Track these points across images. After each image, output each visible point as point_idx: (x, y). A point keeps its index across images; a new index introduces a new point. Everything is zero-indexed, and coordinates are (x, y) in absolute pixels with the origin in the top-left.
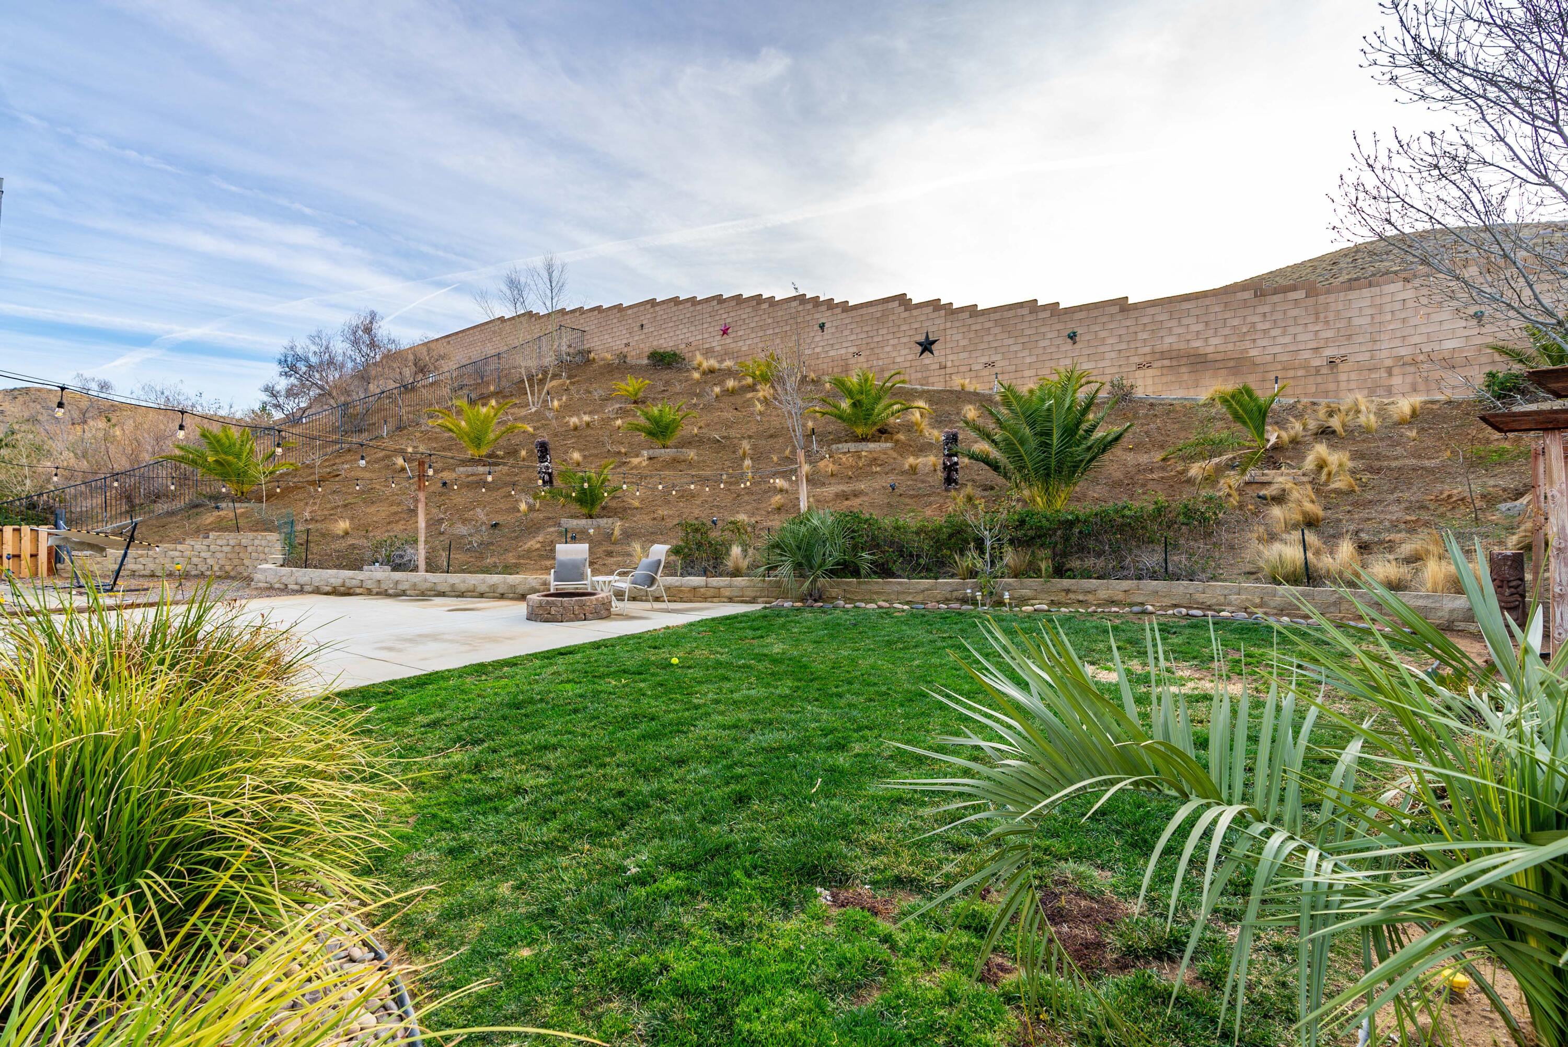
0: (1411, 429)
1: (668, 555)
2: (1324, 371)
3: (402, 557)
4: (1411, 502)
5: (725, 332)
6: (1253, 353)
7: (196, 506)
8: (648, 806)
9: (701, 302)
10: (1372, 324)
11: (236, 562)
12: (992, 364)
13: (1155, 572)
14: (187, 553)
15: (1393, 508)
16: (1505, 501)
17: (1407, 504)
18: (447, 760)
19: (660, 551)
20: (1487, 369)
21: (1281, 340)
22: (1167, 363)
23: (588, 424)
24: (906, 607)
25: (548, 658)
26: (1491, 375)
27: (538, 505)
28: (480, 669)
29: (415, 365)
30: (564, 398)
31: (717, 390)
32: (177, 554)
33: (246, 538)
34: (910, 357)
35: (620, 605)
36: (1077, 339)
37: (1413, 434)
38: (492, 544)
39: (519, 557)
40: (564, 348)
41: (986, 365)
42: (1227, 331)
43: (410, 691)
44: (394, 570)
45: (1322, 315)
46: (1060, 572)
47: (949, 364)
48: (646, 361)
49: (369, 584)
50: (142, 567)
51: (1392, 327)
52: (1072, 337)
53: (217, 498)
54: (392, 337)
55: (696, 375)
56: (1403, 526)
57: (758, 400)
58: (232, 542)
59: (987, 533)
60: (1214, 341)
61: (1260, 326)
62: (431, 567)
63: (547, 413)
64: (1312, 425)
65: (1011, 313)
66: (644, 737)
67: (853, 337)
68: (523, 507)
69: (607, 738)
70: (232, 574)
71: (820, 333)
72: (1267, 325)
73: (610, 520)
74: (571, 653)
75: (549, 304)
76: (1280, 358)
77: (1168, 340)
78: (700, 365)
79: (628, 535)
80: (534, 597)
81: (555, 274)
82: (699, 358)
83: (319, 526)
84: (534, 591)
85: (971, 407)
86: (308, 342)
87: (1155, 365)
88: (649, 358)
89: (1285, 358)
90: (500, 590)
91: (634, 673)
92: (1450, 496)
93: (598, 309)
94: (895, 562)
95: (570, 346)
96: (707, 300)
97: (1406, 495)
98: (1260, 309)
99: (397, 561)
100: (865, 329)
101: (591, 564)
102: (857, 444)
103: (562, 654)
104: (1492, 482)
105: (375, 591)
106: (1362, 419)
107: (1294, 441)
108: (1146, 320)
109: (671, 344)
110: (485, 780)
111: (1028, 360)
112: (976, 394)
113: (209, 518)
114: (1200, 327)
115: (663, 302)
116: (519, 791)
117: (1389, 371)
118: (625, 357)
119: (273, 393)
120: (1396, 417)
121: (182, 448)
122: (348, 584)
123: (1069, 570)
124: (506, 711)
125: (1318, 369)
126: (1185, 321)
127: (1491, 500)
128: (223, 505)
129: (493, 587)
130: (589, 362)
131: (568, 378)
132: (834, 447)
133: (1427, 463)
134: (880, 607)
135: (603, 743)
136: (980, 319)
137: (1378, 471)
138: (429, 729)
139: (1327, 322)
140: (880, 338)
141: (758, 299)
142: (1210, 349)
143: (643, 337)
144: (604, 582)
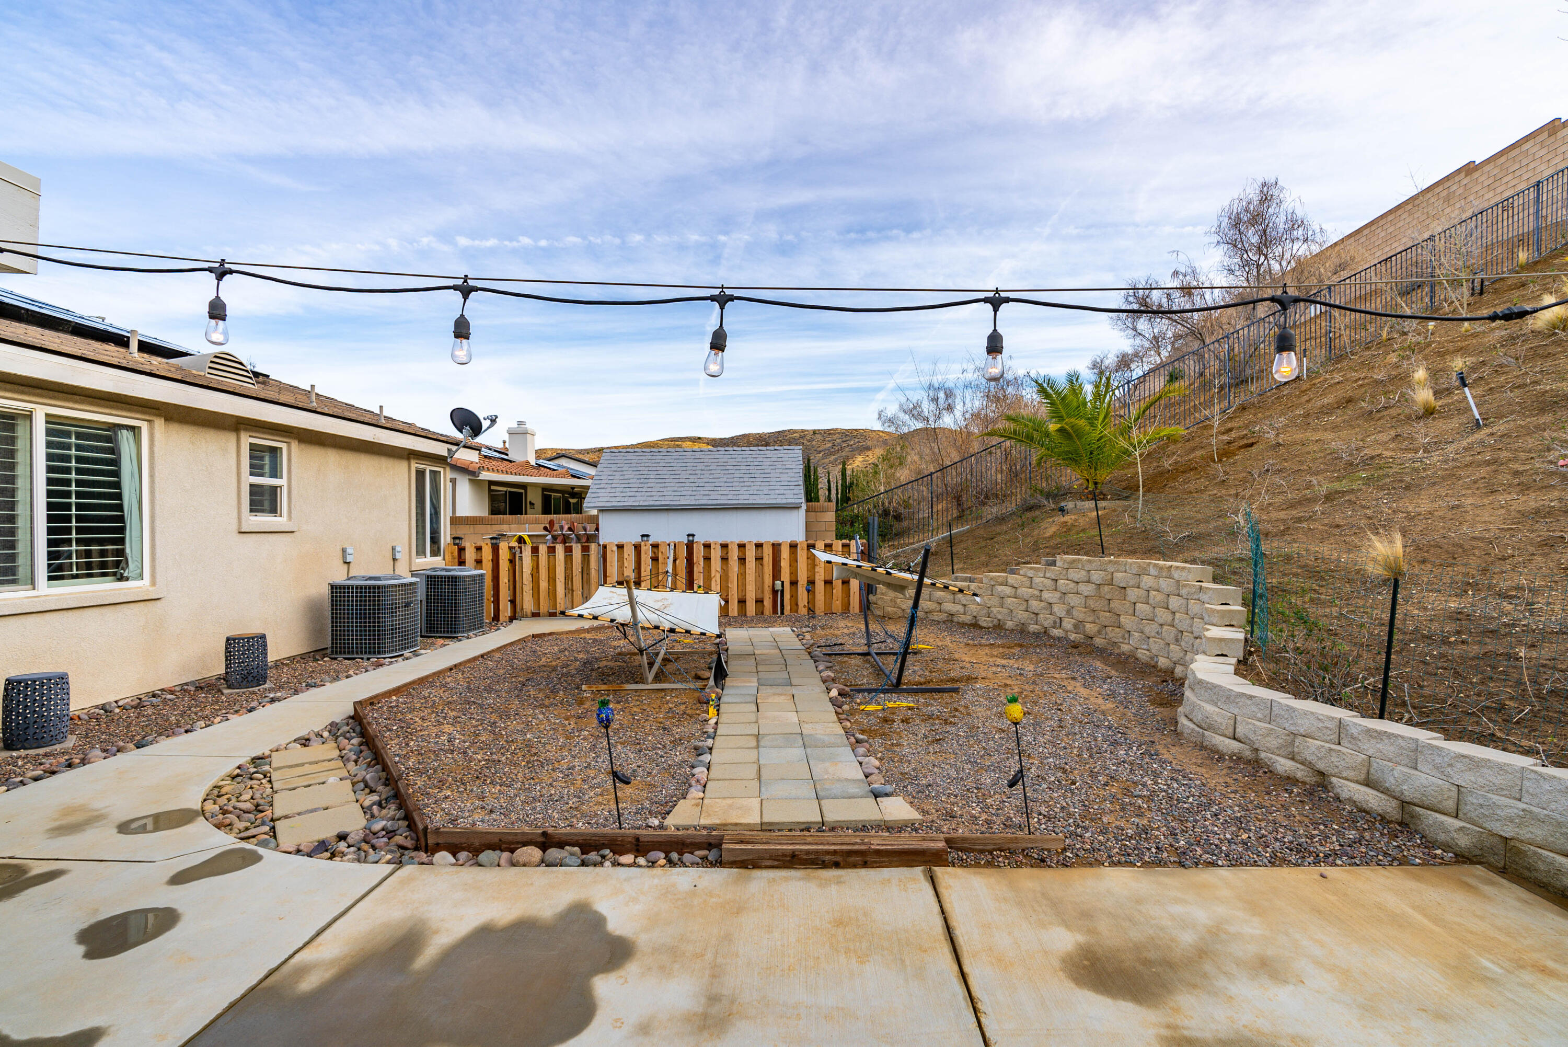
7: (1030, 509)
11: (1105, 617)
14: (1024, 591)
32: (1008, 590)
33: (1123, 570)
53: (1058, 495)
70: (1099, 641)
113: (1050, 527)
128: (1070, 505)
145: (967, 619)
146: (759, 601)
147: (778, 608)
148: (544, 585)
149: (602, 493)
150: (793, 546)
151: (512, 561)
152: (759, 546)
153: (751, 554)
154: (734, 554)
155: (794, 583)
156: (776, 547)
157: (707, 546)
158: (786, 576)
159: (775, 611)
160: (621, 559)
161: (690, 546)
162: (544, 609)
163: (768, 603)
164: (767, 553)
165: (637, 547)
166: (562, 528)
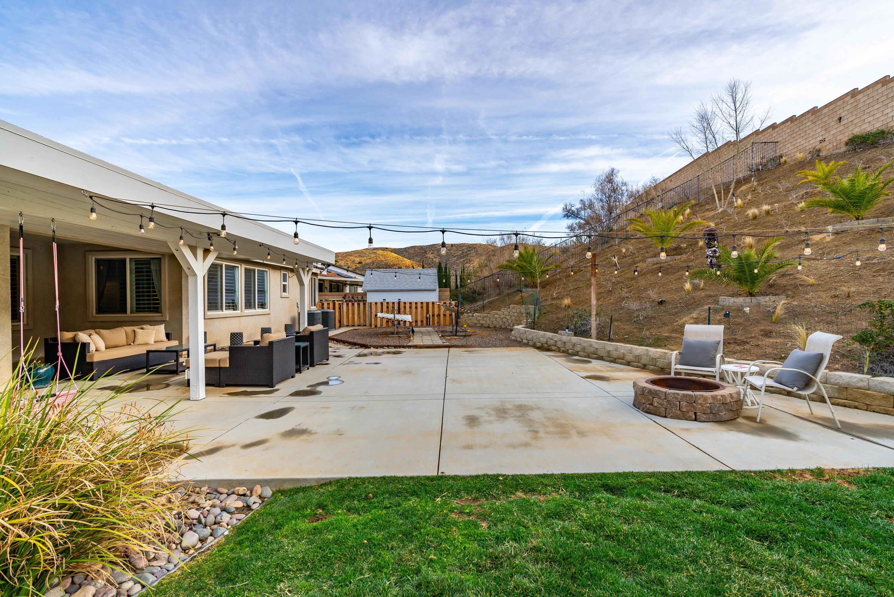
3: (584, 326)
19: (825, 340)
23: (768, 213)
27: (702, 285)
30: (750, 196)
32: (498, 316)
38: (655, 318)
39: (673, 331)
40: (757, 161)
44: (576, 335)
48: (844, 149)
49: (559, 344)
58: (518, 311)
62: (599, 335)
63: (731, 210)
68: (688, 286)
73: (773, 298)
79: (793, 315)
88: (848, 144)
90: (643, 361)
93: (792, 119)
95: (763, 157)
99: (580, 328)
105: (562, 349)
109: (877, 125)
118: (819, 151)
122: (549, 342)
129: (638, 358)
130: (780, 164)
143: (842, 128)
144: (735, 373)
145: (487, 325)
146: (422, 321)
147: (428, 324)
148: (350, 316)
149: (368, 285)
150: (433, 303)
151: (340, 308)
152: (422, 303)
153: (419, 306)
154: (414, 306)
155: (433, 315)
156: (428, 304)
157: (405, 303)
158: (431, 313)
159: (427, 324)
160: (376, 308)
161: (399, 303)
162: (350, 324)
163: (425, 322)
164: (425, 305)
165: (382, 303)
166: (349, 297)
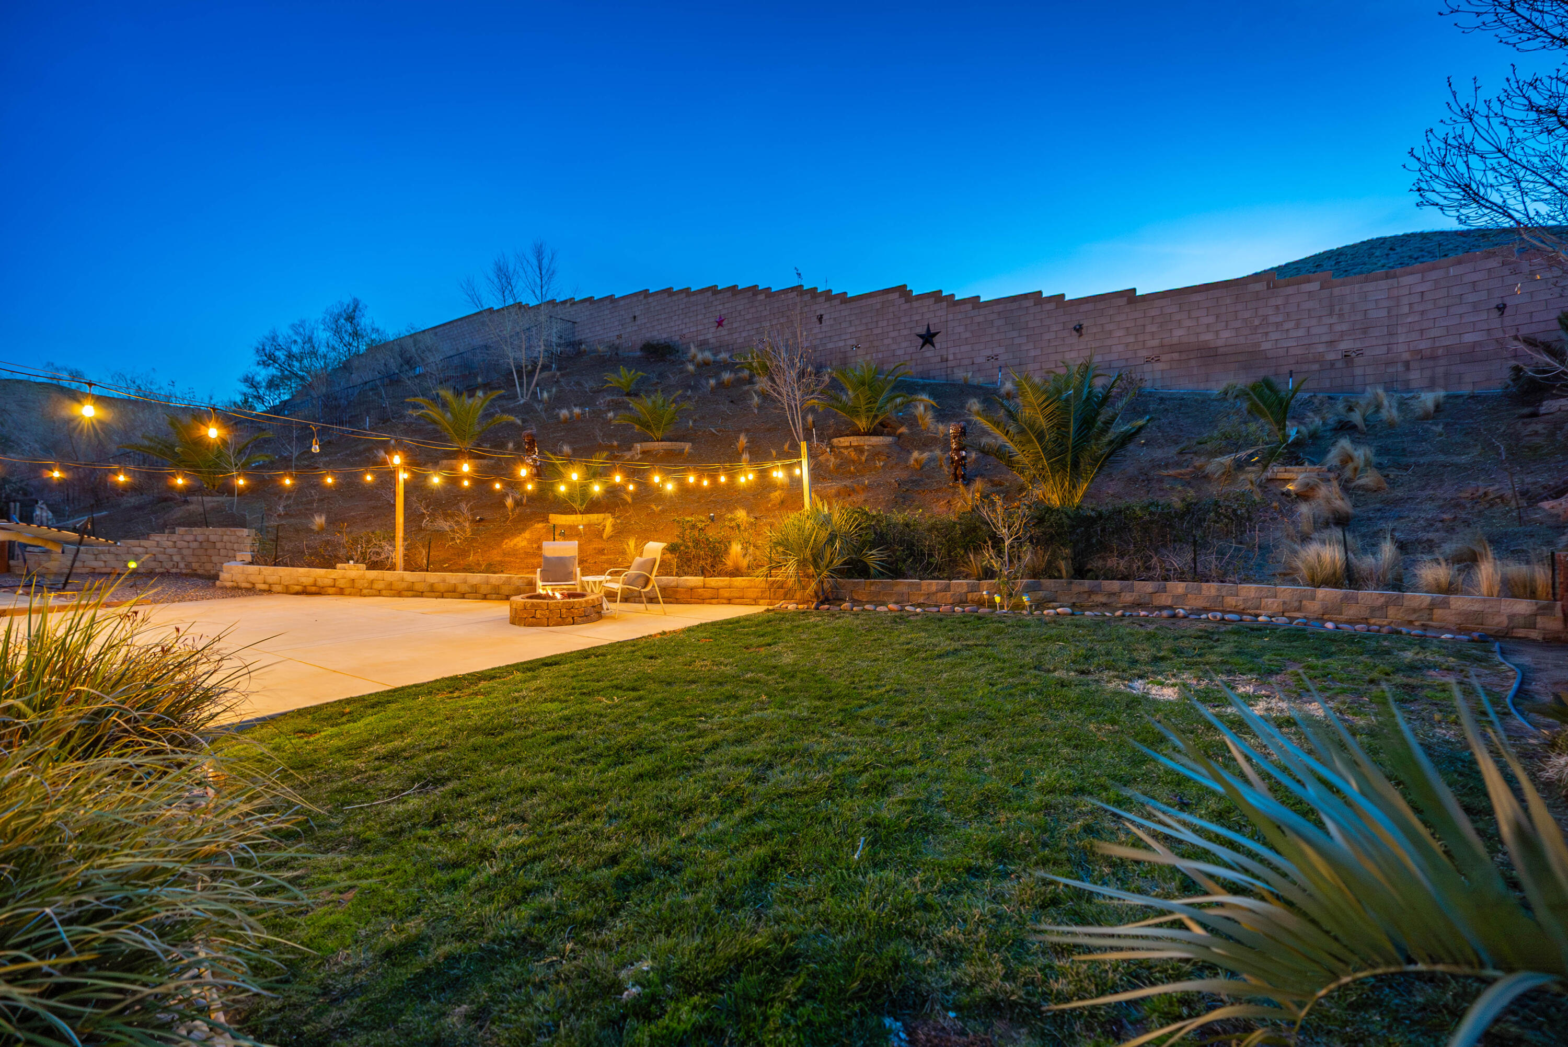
0: (1437, 425)
1: (663, 554)
2: (1339, 365)
3: (378, 554)
4: (1445, 499)
5: (720, 323)
6: (1265, 346)
7: (165, 500)
8: (650, 879)
9: (695, 293)
10: (1389, 317)
11: (203, 559)
12: (996, 357)
13: (1183, 573)
15: (1428, 505)
16: (1546, 499)
17: (1441, 502)
18: (401, 808)
19: (655, 548)
20: (1513, 363)
21: (1294, 334)
22: (1176, 356)
23: (578, 417)
24: (918, 610)
25: (529, 670)
26: (1517, 370)
27: (525, 500)
28: (454, 684)
29: (401, 356)
30: (554, 390)
31: (712, 382)
32: (140, 550)
33: (213, 533)
34: (911, 350)
35: (612, 606)
36: (1084, 331)
37: (1439, 428)
38: (476, 540)
39: (504, 555)
40: (554, 340)
41: (989, 358)
42: (1238, 324)
43: (370, 711)
44: (370, 568)
45: (1337, 308)
46: (1080, 573)
47: (951, 357)
48: (639, 354)
49: (341, 583)
50: (102, 564)
51: (1409, 320)
52: (1079, 329)
54: (376, 326)
55: (691, 367)
56: (1440, 525)
57: (756, 392)
58: (200, 538)
59: (1005, 531)
60: (1225, 334)
61: (1272, 319)
62: (410, 566)
63: (536, 405)
64: (1332, 420)
65: (1015, 305)
66: (641, 776)
67: (852, 329)
68: (509, 502)
69: (596, 778)
71: (818, 325)
72: (1280, 319)
73: (601, 516)
74: (556, 664)
75: (538, 292)
76: (1293, 352)
77: (1178, 333)
78: (695, 356)
79: (620, 532)
80: (518, 599)
81: (545, 262)
82: (693, 350)
83: (293, 521)
84: (518, 592)
85: (975, 400)
86: (291, 332)
87: (1164, 358)
88: (641, 349)
89: (1298, 351)
90: (483, 590)
91: (628, 689)
92: (1486, 494)
93: (590, 300)
94: (905, 561)
95: (560, 337)
96: (702, 291)
97: (1439, 493)
98: (1273, 302)
99: (374, 558)
100: (864, 321)
101: (581, 562)
102: (859, 438)
103: (546, 665)
104: (1529, 479)
105: (348, 590)
106: (1384, 414)
107: (1314, 436)
108: (1153, 313)
109: (665, 336)
110: (444, 837)
111: (1032, 353)
112: (979, 387)
113: (177, 513)
114: (1211, 319)
115: (656, 293)
116: (485, 854)
117: (1407, 365)
118: (617, 348)
119: (253, 384)
120: (1419, 412)
121: (151, 440)
122: (320, 583)
123: (1090, 570)
124: (479, 739)
125: (1332, 363)
126: (1194, 314)
127: (1531, 498)
128: (193, 499)
129: (476, 587)
130: (580, 354)
131: (559, 369)
132: (835, 440)
133: (1456, 459)
134: (890, 610)
135: (592, 784)
136: (982, 311)
137: (1406, 467)
138: (382, 763)
139: (1341, 315)
140: (879, 331)
141: (753, 290)
142: (1220, 343)
143: (635, 328)
144: (595, 583)
